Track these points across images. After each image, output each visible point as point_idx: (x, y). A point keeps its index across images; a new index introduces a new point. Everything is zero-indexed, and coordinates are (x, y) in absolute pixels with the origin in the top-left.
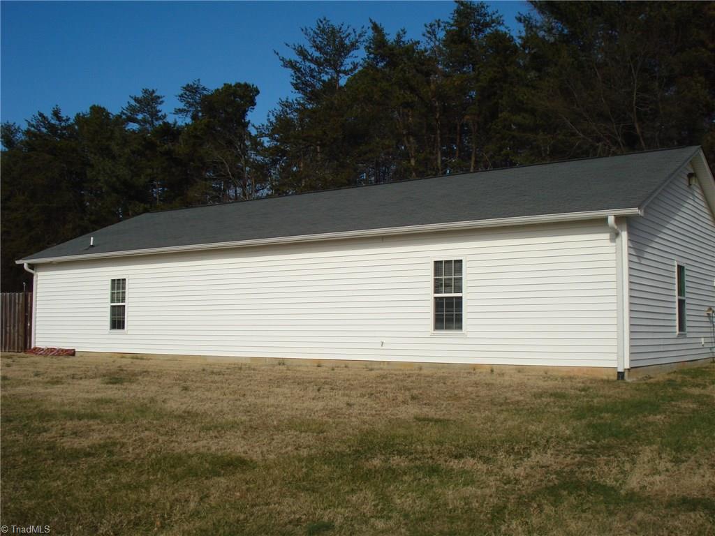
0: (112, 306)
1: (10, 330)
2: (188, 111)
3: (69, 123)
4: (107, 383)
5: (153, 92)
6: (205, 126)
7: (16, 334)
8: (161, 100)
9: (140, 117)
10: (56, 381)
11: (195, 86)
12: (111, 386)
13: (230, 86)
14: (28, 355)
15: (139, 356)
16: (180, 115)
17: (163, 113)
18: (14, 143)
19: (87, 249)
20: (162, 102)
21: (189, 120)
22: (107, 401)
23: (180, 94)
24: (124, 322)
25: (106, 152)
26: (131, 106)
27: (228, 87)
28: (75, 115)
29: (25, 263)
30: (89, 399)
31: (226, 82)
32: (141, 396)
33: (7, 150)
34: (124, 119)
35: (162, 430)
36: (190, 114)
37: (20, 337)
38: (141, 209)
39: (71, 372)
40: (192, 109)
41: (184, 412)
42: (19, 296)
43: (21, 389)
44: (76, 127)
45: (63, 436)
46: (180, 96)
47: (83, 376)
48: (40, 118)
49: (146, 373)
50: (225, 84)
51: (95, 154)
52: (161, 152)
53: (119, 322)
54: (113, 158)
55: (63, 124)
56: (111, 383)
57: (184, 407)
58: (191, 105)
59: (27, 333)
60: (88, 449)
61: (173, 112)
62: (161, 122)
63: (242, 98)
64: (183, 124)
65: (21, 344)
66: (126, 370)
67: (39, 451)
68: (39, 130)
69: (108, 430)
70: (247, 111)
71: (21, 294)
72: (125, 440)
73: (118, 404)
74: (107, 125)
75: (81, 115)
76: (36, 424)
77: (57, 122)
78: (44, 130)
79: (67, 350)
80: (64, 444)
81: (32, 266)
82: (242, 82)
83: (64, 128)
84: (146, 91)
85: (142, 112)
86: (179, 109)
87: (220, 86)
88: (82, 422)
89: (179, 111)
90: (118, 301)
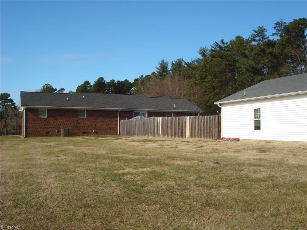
0: (255, 120)
1: (213, 131)
2: (278, 34)
3: (227, 44)
4: (259, 152)
5: (262, 27)
6: (287, 39)
7: (215, 132)
8: (266, 30)
9: (257, 39)
10: (238, 151)
11: (281, 22)
12: (262, 153)
13: (297, 20)
14: (220, 140)
15: (267, 141)
16: (275, 36)
17: (267, 36)
18: (206, 55)
19: (243, 97)
20: (267, 31)
21: (279, 38)
22: (263, 160)
23: (274, 27)
24: (260, 127)
25: (244, 55)
26: (253, 34)
27: (295, 21)
28: (229, 41)
29: (218, 103)
30: (255, 158)
31: (294, 19)
32: (276, 158)
33: (203, 58)
34: (250, 40)
35: (292, 172)
36: (279, 35)
37: (217, 133)
38: (260, 78)
39: (242, 147)
40: (280, 33)
41: (298, 165)
42: (216, 116)
43: (225, 154)
44: (230, 46)
45: (250, 173)
46: (274, 28)
47: (248, 149)
48: (216, 44)
49: (274, 148)
50: (294, 20)
51: (239, 57)
52: (268, 53)
53: (258, 127)
54: (247, 57)
55: (225, 45)
56: (261, 152)
57: (297, 163)
58: (279, 31)
59: (219, 132)
60: (263, 179)
61: (272, 35)
62: (266, 40)
63: (302, 25)
64: (276, 40)
65: (217, 136)
66: (265, 147)
67: (243, 178)
68: (216, 49)
69: (268, 171)
70: (305, 30)
71: (217, 116)
72: (277, 176)
73: (268, 161)
74: (244, 44)
75: (232, 41)
76: (237, 167)
77: (223, 45)
78: (218, 49)
79: (236, 139)
80: (252, 176)
81: (221, 105)
82: (302, 18)
83: (226, 47)
84: (259, 27)
85: (258, 36)
86: (274, 33)
87: (292, 21)
88: (256, 168)
89: (274, 34)
90: (257, 118)
